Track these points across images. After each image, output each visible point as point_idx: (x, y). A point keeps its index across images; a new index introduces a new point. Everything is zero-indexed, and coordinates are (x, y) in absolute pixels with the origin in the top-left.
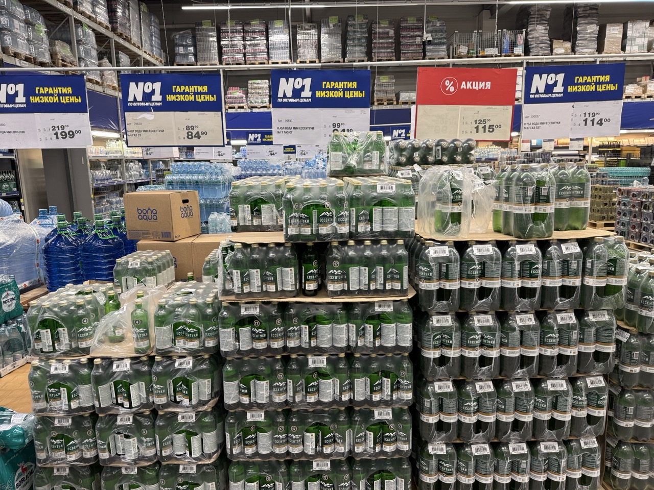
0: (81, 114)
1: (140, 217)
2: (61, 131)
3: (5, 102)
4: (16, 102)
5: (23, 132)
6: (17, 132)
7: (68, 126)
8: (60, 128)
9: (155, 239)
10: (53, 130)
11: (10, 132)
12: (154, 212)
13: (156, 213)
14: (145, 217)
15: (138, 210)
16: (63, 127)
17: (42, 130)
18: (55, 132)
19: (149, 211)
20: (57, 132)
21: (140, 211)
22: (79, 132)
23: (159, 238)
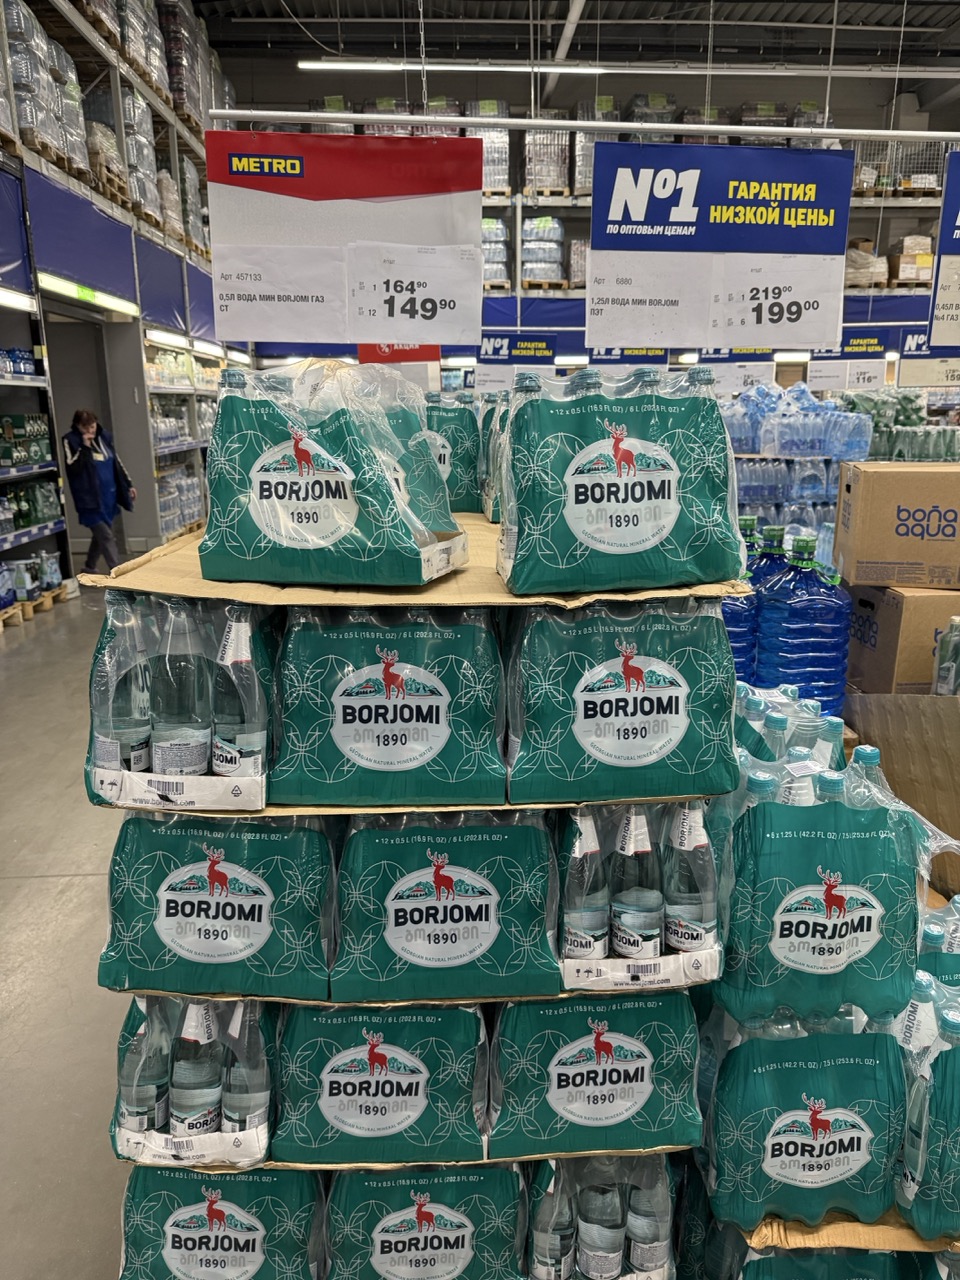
0: (828, 257)
1: (903, 530)
2: (771, 300)
3: (641, 218)
4: (672, 219)
5: (674, 303)
6: (659, 302)
7: (789, 289)
8: (770, 295)
9: (935, 585)
10: (753, 298)
11: (641, 302)
12: (950, 516)
13: (955, 520)
14: (918, 530)
15: (899, 511)
16: (778, 291)
17: (723, 298)
18: (755, 304)
19: (935, 515)
20: (760, 305)
21: (904, 515)
22: (815, 305)
23: (948, 582)
